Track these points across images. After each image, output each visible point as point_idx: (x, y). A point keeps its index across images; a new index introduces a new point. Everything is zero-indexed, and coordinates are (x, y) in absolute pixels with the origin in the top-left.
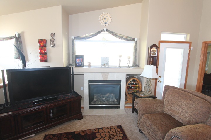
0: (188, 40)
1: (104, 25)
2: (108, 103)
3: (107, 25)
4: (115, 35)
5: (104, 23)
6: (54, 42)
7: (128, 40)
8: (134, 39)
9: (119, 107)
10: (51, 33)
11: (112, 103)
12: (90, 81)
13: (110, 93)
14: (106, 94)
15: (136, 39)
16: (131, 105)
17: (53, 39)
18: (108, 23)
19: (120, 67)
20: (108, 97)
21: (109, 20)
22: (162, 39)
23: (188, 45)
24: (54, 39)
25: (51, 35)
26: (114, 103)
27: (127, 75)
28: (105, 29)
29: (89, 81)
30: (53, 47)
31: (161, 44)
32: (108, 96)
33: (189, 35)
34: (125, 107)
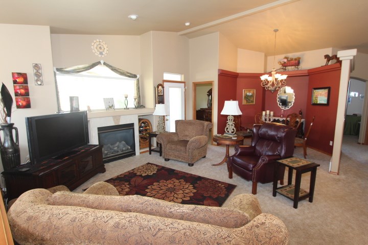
0: (183, 80)
1: (100, 56)
2: (122, 153)
3: (103, 56)
4: (115, 70)
5: (98, 53)
6: (41, 78)
7: (129, 77)
8: (135, 76)
9: (135, 154)
10: (34, 65)
11: (126, 151)
12: (100, 129)
13: (120, 142)
14: (116, 143)
15: (138, 76)
16: (148, 149)
17: (38, 74)
18: (104, 53)
19: (127, 108)
20: (118, 147)
21: (105, 50)
22: (165, 78)
23: (183, 84)
24: (40, 73)
25: (35, 66)
26: (128, 151)
27: (139, 116)
28: (102, 62)
29: (98, 128)
30: (41, 85)
31: (165, 83)
32: (118, 145)
33: (183, 76)
34: (141, 153)
